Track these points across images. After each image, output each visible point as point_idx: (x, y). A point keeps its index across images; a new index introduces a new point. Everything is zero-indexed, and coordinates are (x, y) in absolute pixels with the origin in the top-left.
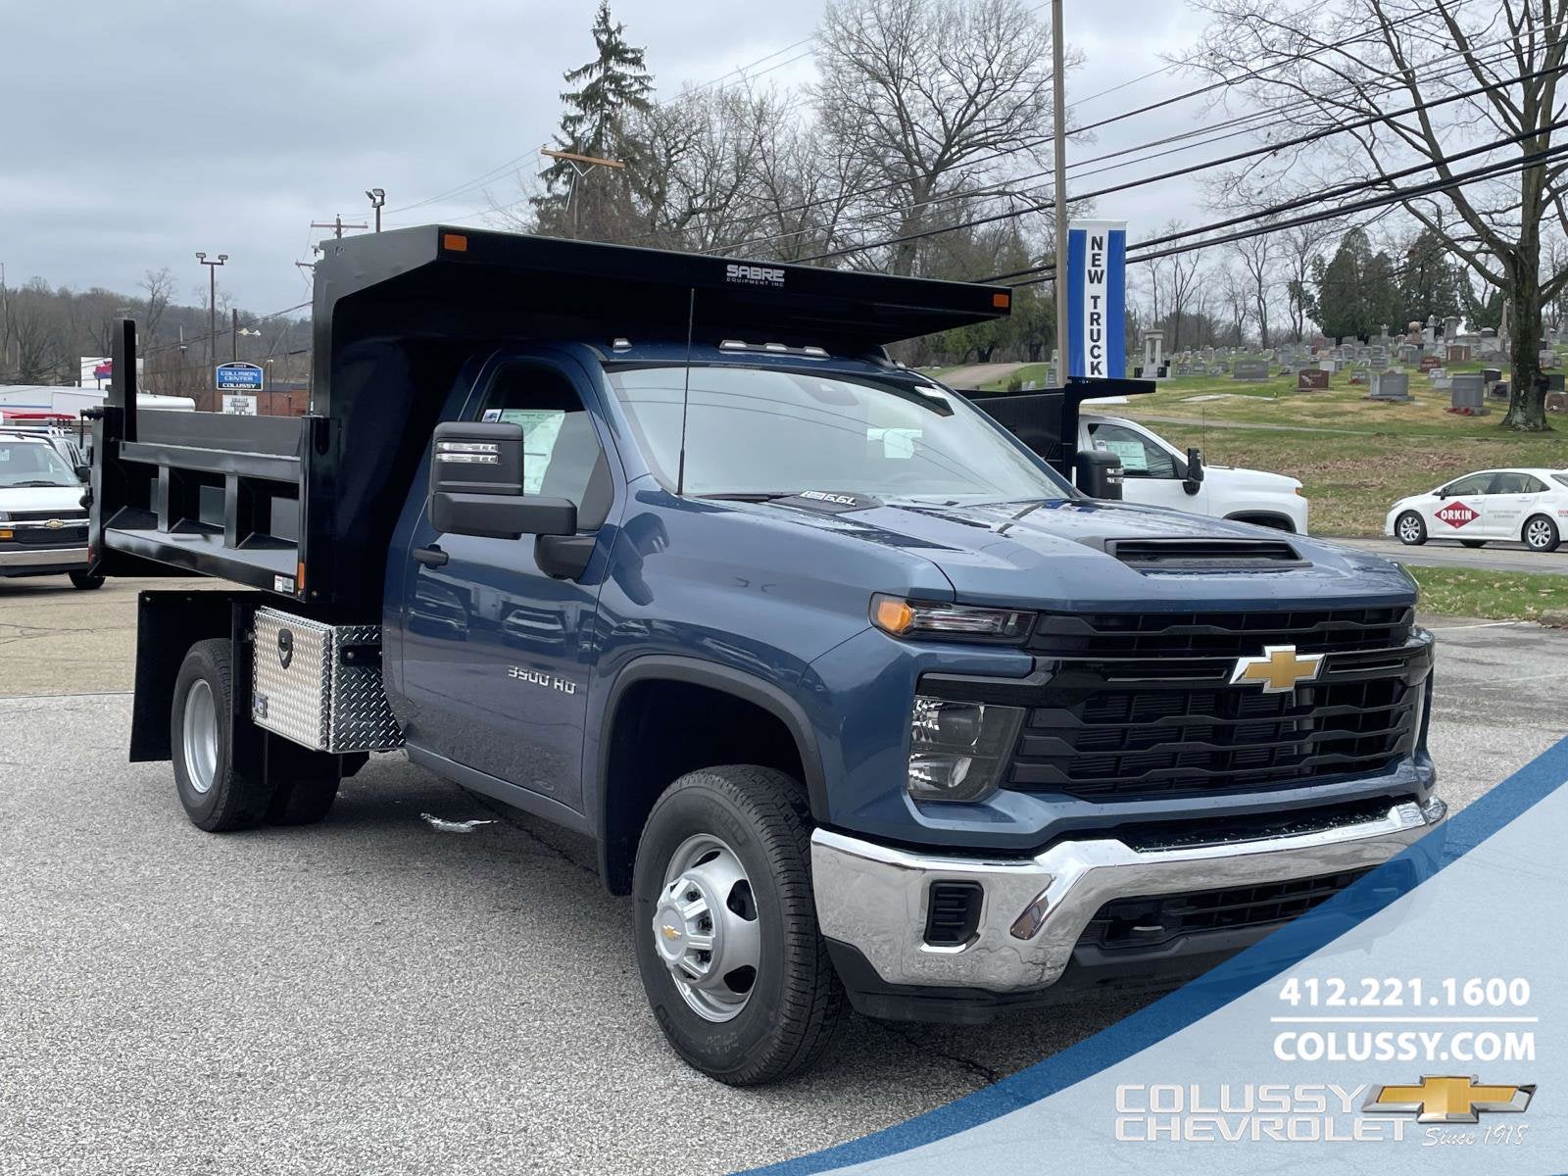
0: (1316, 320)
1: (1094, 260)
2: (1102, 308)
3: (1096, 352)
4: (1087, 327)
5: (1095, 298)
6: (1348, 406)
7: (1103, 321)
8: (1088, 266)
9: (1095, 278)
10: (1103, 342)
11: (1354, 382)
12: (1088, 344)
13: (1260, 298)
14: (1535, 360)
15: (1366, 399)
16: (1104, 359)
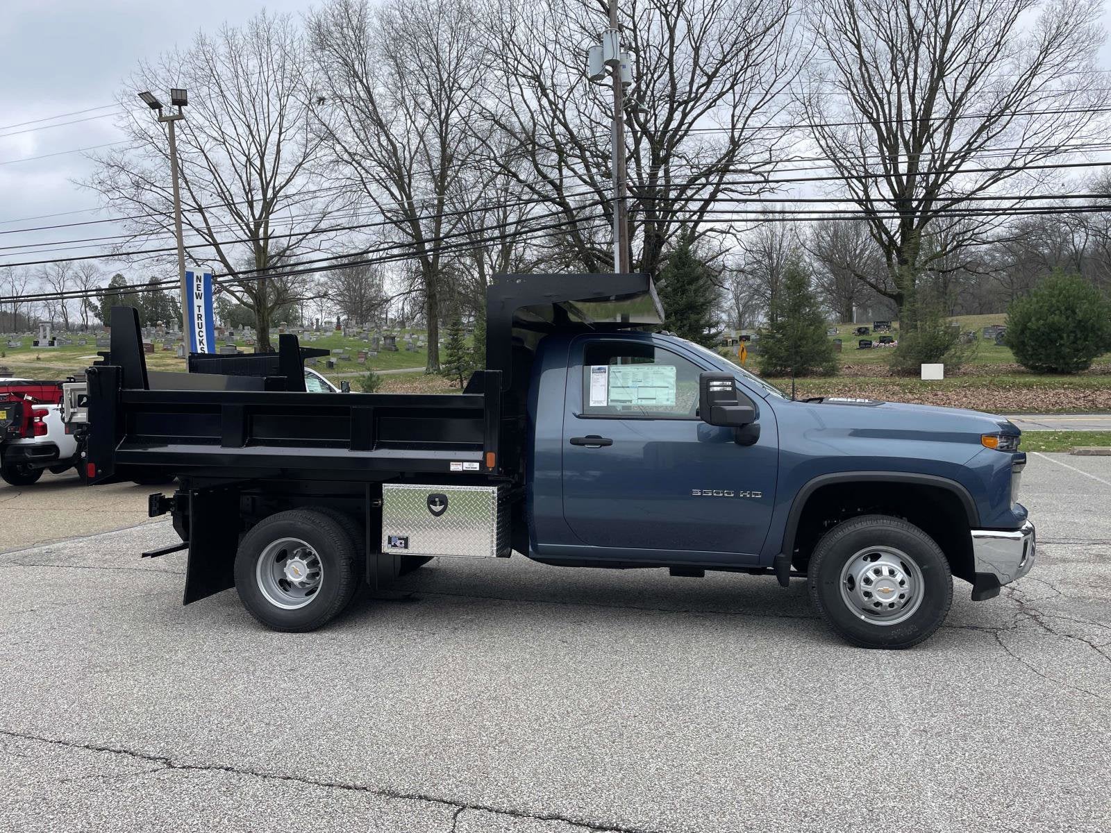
0: (100, 318)
1: (198, 287)
2: (203, 312)
3: (201, 334)
4: (196, 322)
5: (199, 307)
6: (169, 361)
7: (203, 318)
8: (195, 290)
9: (199, 296)
10: (204, 329)
11: (165, 350)
12: (197, 330)
13: (63, 306)
14: (268, 340)
15: (176, 358)
16: (205, 338)
